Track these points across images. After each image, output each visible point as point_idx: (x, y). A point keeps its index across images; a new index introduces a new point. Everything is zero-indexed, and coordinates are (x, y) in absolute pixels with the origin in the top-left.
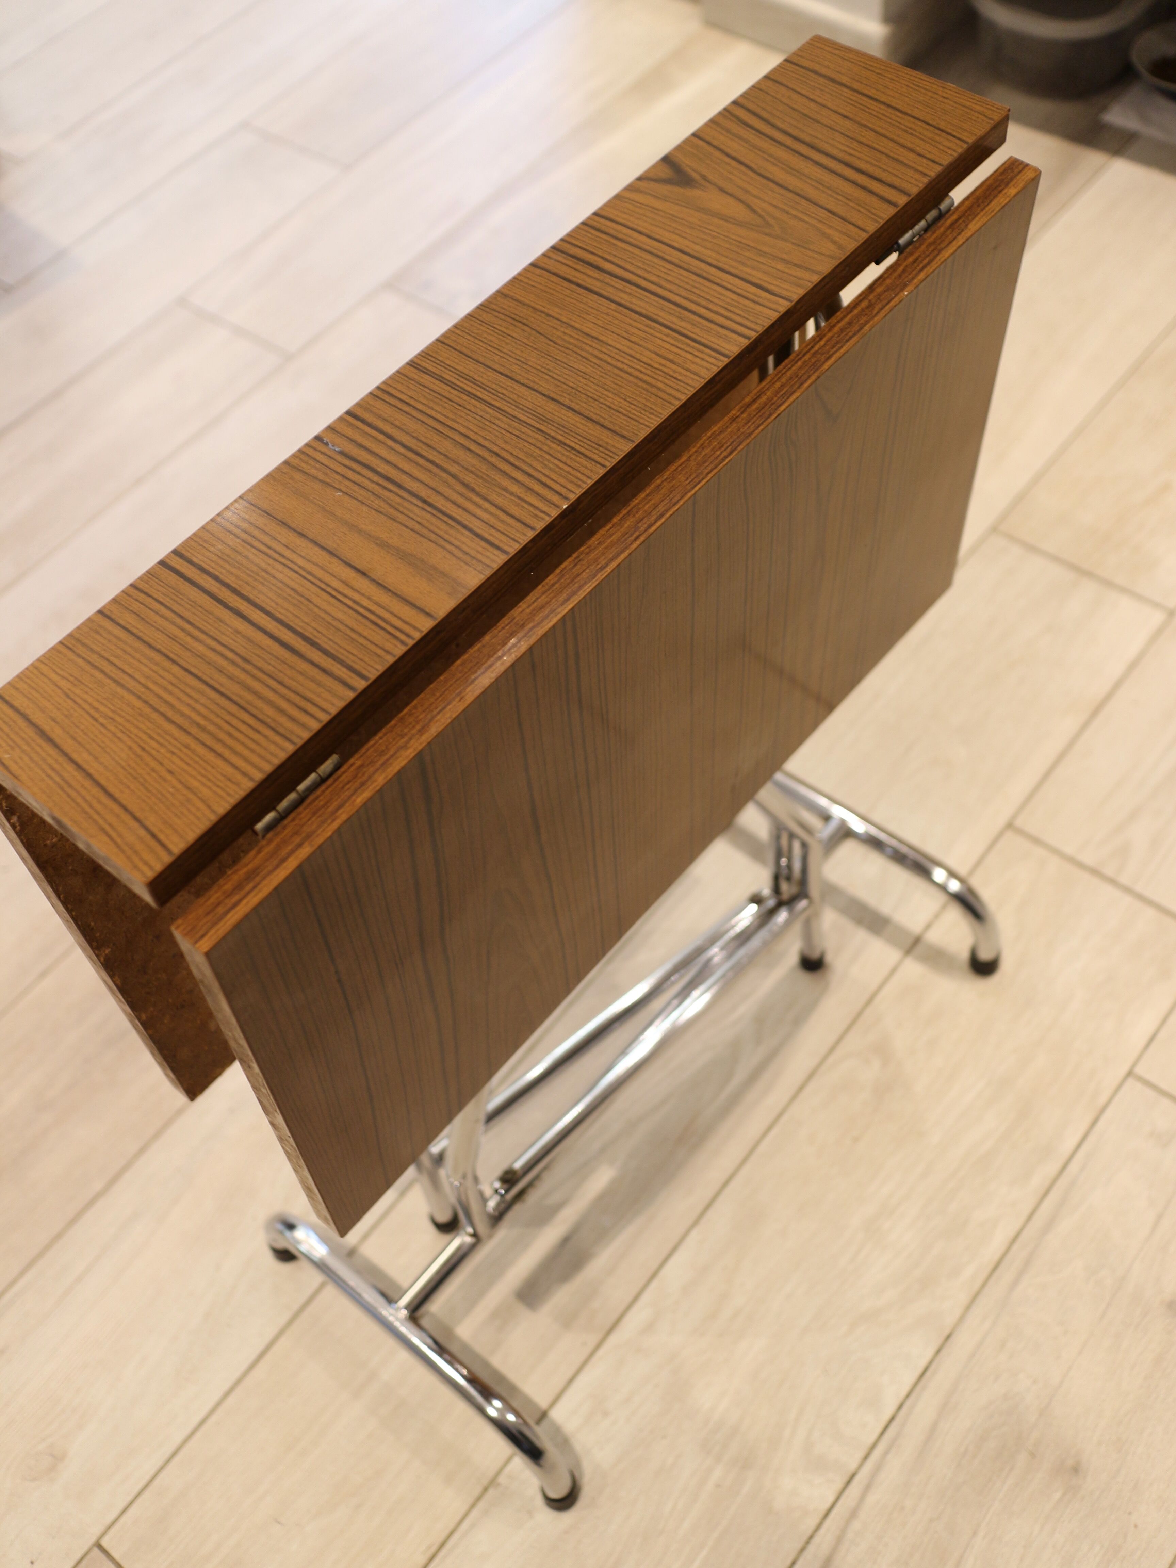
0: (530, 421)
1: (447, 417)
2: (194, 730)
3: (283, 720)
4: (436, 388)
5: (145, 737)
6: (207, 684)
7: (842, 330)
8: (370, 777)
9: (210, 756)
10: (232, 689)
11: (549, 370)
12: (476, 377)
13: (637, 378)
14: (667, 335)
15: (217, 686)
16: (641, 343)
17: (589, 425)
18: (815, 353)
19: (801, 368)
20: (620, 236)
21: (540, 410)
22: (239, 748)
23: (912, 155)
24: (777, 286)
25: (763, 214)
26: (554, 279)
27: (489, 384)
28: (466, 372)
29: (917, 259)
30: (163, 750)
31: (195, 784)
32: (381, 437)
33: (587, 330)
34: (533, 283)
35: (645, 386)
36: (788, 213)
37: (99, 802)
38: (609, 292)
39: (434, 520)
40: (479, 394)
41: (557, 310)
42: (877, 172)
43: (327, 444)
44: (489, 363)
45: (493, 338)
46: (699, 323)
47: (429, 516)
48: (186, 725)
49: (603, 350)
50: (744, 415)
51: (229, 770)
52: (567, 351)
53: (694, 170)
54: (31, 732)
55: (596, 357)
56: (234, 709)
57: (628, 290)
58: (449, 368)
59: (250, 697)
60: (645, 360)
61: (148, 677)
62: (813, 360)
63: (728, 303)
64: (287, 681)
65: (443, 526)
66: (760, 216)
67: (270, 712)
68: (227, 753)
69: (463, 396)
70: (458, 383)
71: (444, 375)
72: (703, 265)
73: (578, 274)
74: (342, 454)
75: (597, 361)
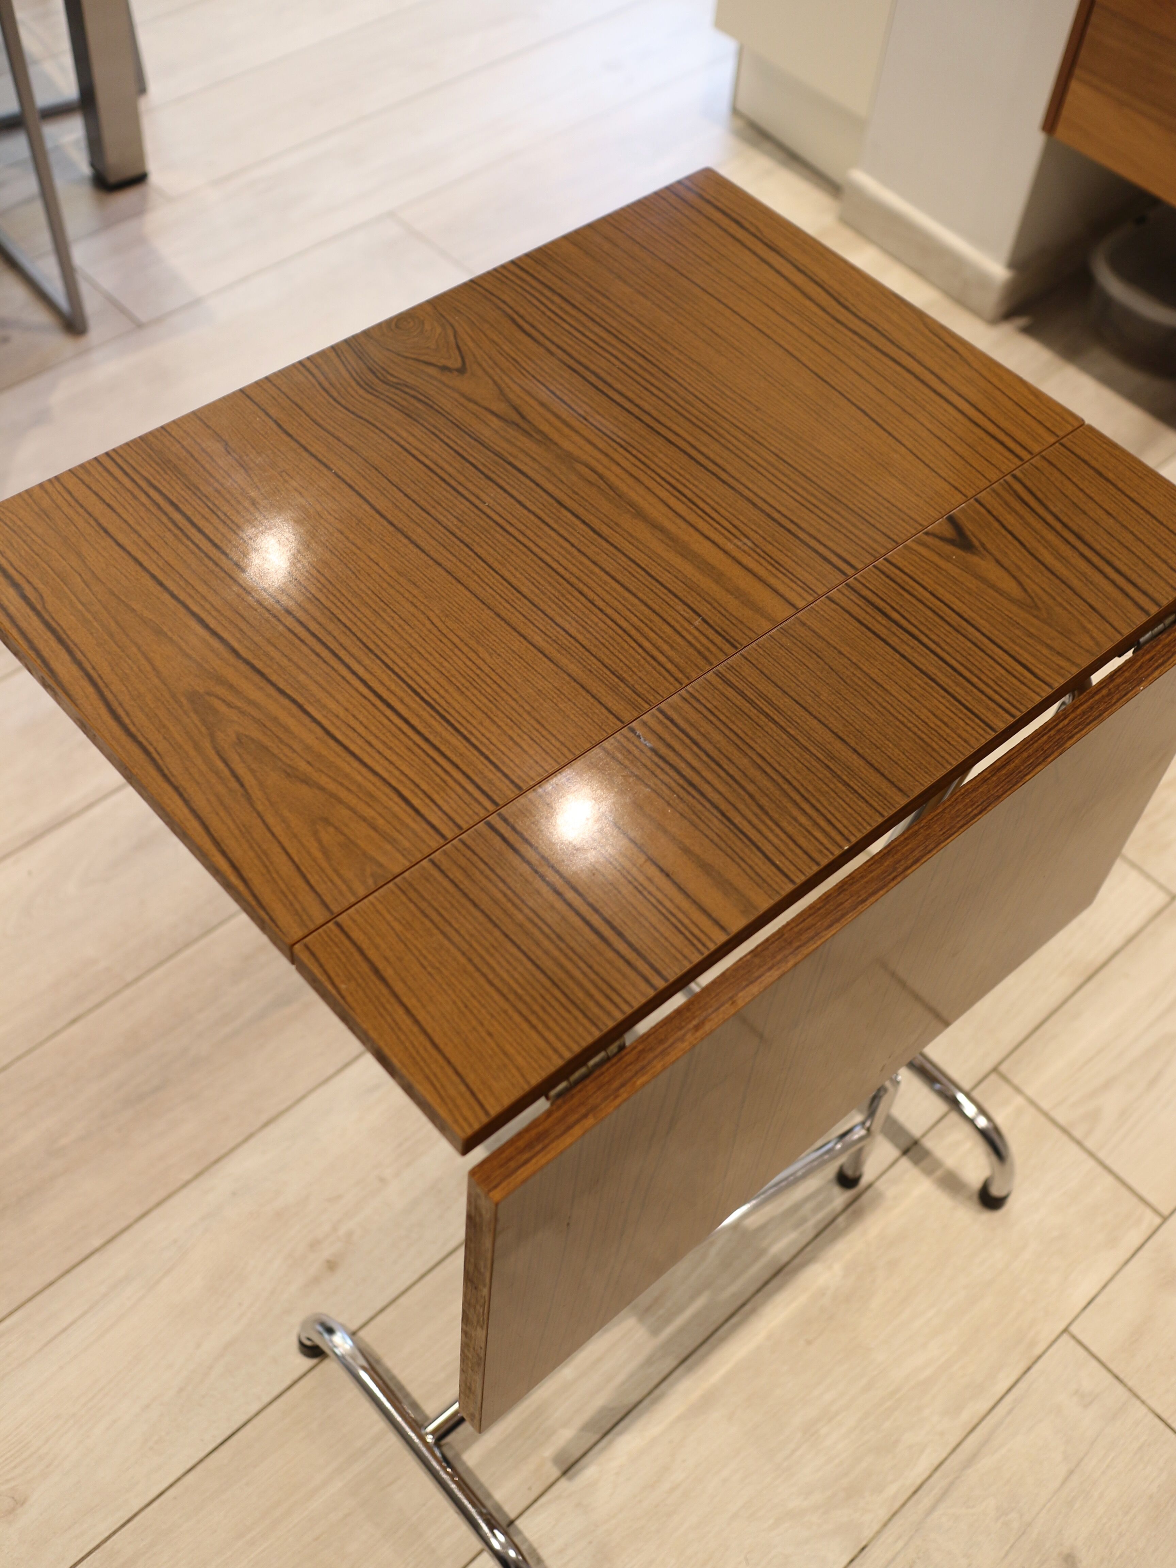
0: (819, 755)
1: (747, 735)
2: (512, 997)
3: (591, 1004)
4: (738, 703)
5: (468, 995)
6: (525, 954)
7: (1084, 713)
9: (525, 1026)
10: (548, 964)
11: (838, 708)
12: (773, 699)
13: (915, 733)
14: (943, 697)
15: (533, 957)
16: (920, 699)
17: (871, 771)
18: (1059, 731)
19: (1046, 742)
20: (907, 587)
21: (829, 746)
22: (551, 1024)
23: (1164, 567)
24: (1041, 670)
25: (1033, 595)
26: (847, 616)
27: (785, 710)
28: (765, 692)
29: (1152, 658)
30: (483, 1011)
31: (512, 1051)
32: (688, 741)
33: (873, 675)
34: (828, 617)
35: (922, 744)
36: (1054, 599)
37: (425, 1049)
38: (894, 641)
39: (731, 835)
40: (775, 718)
41: (848, 648)
42: (1134, 577)
43: (639, 737)
44: (786, 689)
45: (791, 665)
46: (972, 691)
47: (726, 830)
48: (505, 990)
49: (887, 699)
50: (994, 778)
51: (542, 1044)
52: (856, 693)
53: (975, 537)
54: (365, 967)
55: (880, 704)
56: (548, 984)
57: (911, 644)
58: (751, 685)
59: (563, 975)
60: (923, 717)
61: (472, 936)
62: (1057, 738)
63: (997, 677)
64: (596, 967)
65: (739, 843)
66: (1030, 596)
67: (580, 994)
68: (540, 1027)
69: (762, 716)
70: (758, 702)
71: (745, 692)
72: (978, 634)
73: (868, 617)
74: (653, 750)
75: (881, 709)
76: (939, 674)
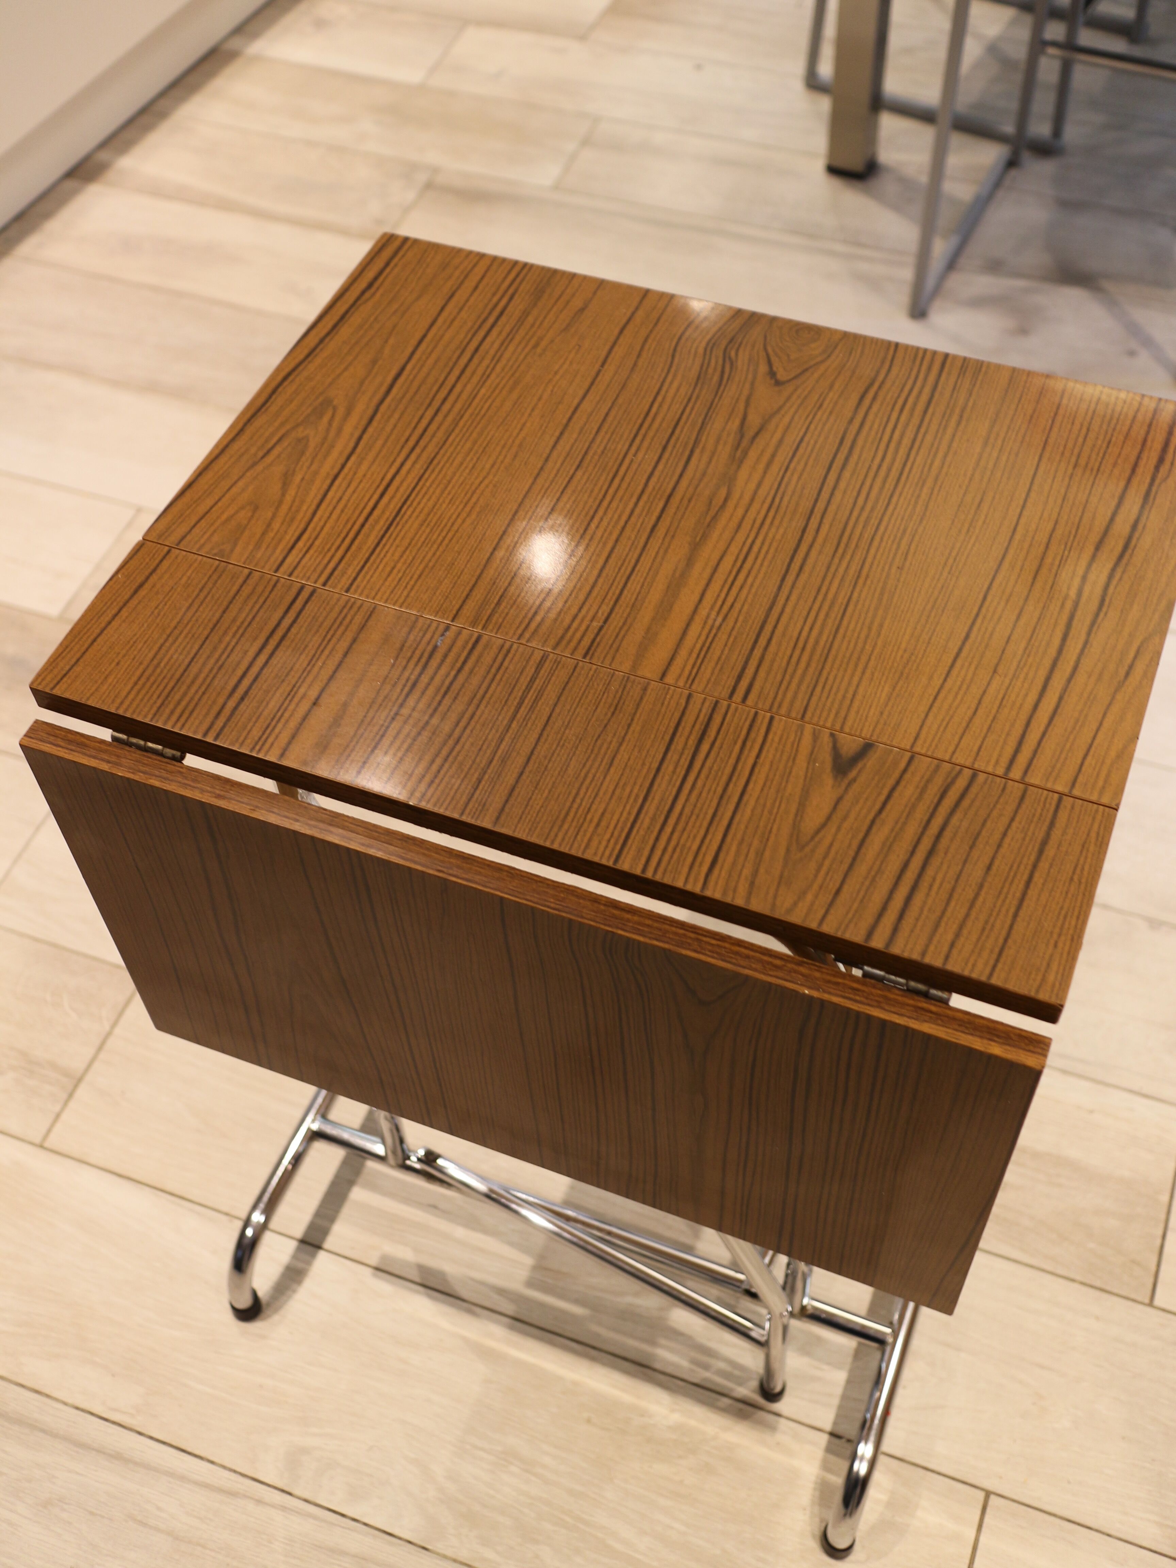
1: (490, 698)
2: (155, 662)
3: (171, 706)
4: (522, 680)
5: (145, 639)
6: (196, 654)
7: (737, 953)
8: (172, 781)
9: (134, 679)
10: (194, 669)
11: (563, 745)
12: (542, 700)
13: (570, 808)
14: (629, 813)
16: (615, 797)
17: (506, 792)
18: (698, 940)
19: (676, 934)
20: (749, 744)
21: (514, 754)
22: (143, 692)
25: (817, 839)
26: (677, 715)
27: (536, 712)
28: (546, 693)
29: (858, 990)
30: (135, 653)
31: (110, 680)
32: (457, 664)
33: (619, 756)
34: (666, 703)
35: (562, 816)
36: (825, 858)
38: (672, 756)
40: (522, 709)
41: (638, 728)
43: (443, 635)
44: (560, 705)
45: (590, 697)
46: (652, 832)
48: (159, 656)
49: (598, 775)
50: (602, 907)
51: (124, 694)
52: (589, 751)
53: (860, 771)
54: (141, 579)
55: (588, 772)
56: (177, 676)
57: (678, 770)
59: (188, 681)
60: (594, 807)
61: (198, 620)
62: (689, 941)
63: (684, 845)
64: (206, 697)
66: (812, 838)
67: (177, 697)
68: (138, 687)
69: (517, 700)
70: (532, 691)
71: (538, 680)
72: (729, 814)
73: (688, 729)
74: (435, 647)
75: (583, 774)
76: (656, 801)
